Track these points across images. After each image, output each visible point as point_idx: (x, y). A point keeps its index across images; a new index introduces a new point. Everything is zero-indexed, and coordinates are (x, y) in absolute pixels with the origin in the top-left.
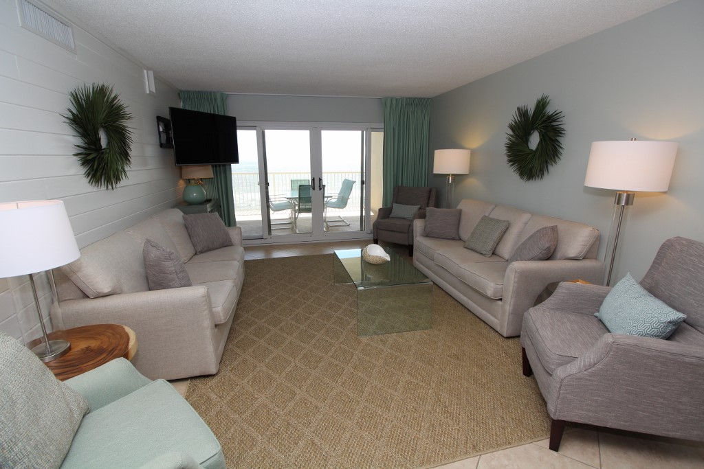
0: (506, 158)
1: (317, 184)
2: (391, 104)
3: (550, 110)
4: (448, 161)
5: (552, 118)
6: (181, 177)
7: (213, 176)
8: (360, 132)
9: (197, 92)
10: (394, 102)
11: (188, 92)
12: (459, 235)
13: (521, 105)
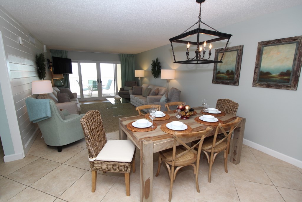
0: (151, 73)
1: (99, 81)
2: (123, 56)
3: (158, 62)
4: (138, 74)
5: (159, 63)
6: (52, 78)
7: (63, 78)
8: (113, 64)
9: (57, 50)
10: (123, 55)
11: (53, 50)
12: (141, 93)
13: (153, 60)
